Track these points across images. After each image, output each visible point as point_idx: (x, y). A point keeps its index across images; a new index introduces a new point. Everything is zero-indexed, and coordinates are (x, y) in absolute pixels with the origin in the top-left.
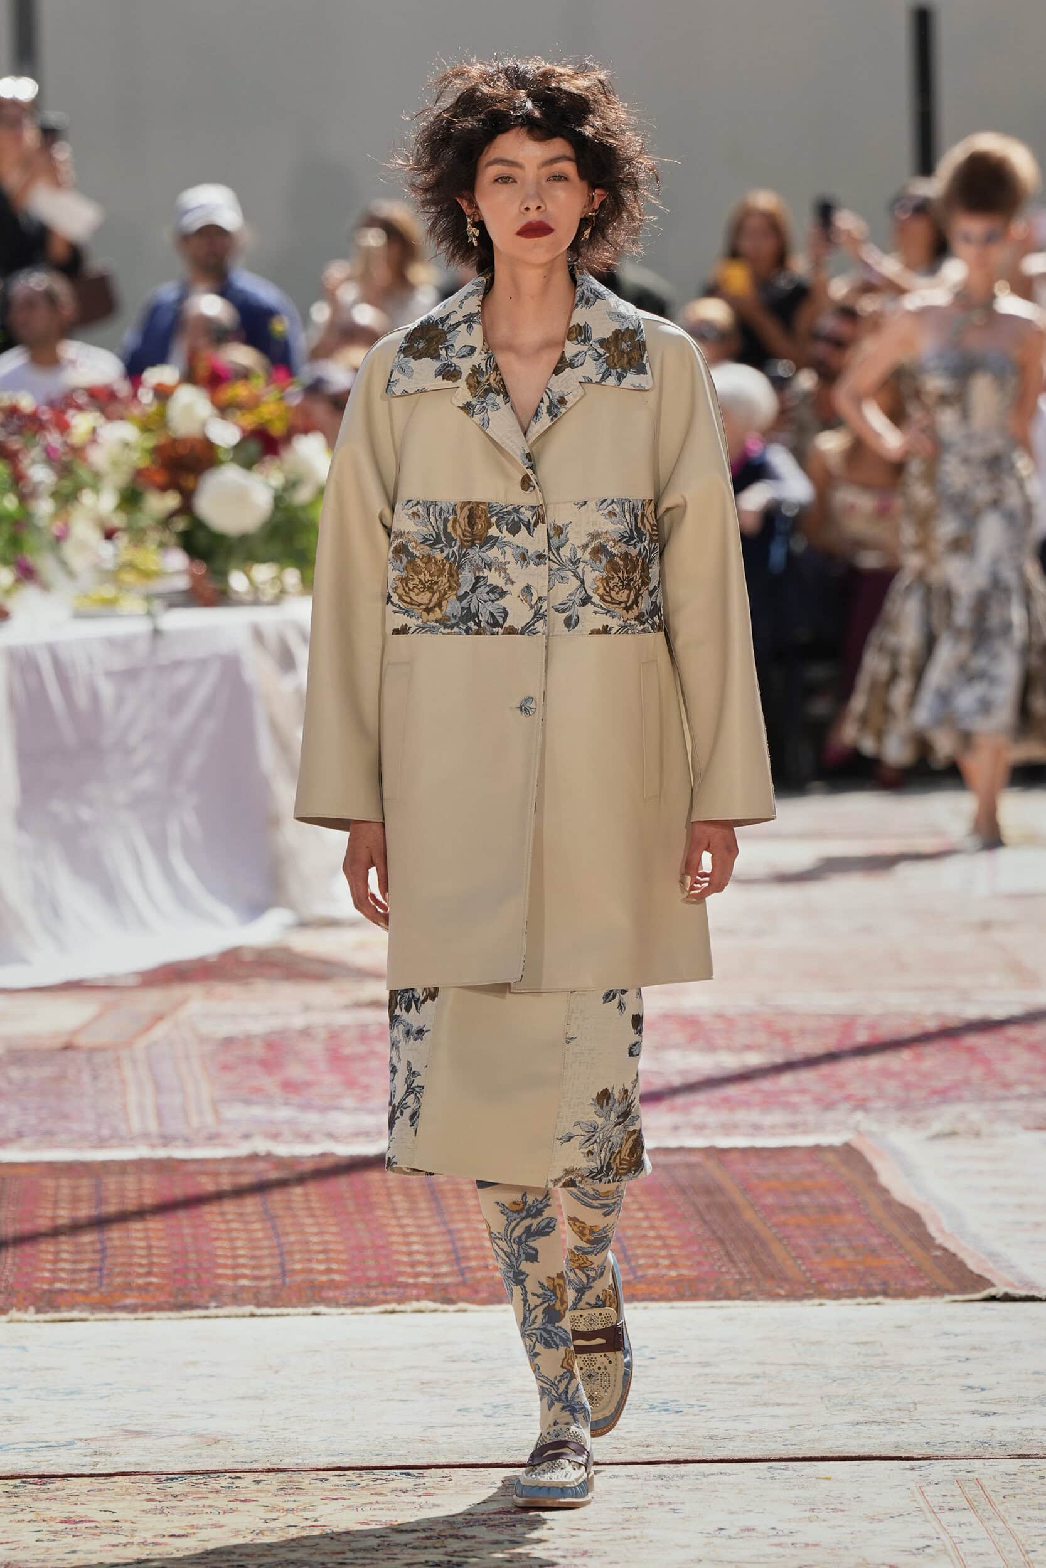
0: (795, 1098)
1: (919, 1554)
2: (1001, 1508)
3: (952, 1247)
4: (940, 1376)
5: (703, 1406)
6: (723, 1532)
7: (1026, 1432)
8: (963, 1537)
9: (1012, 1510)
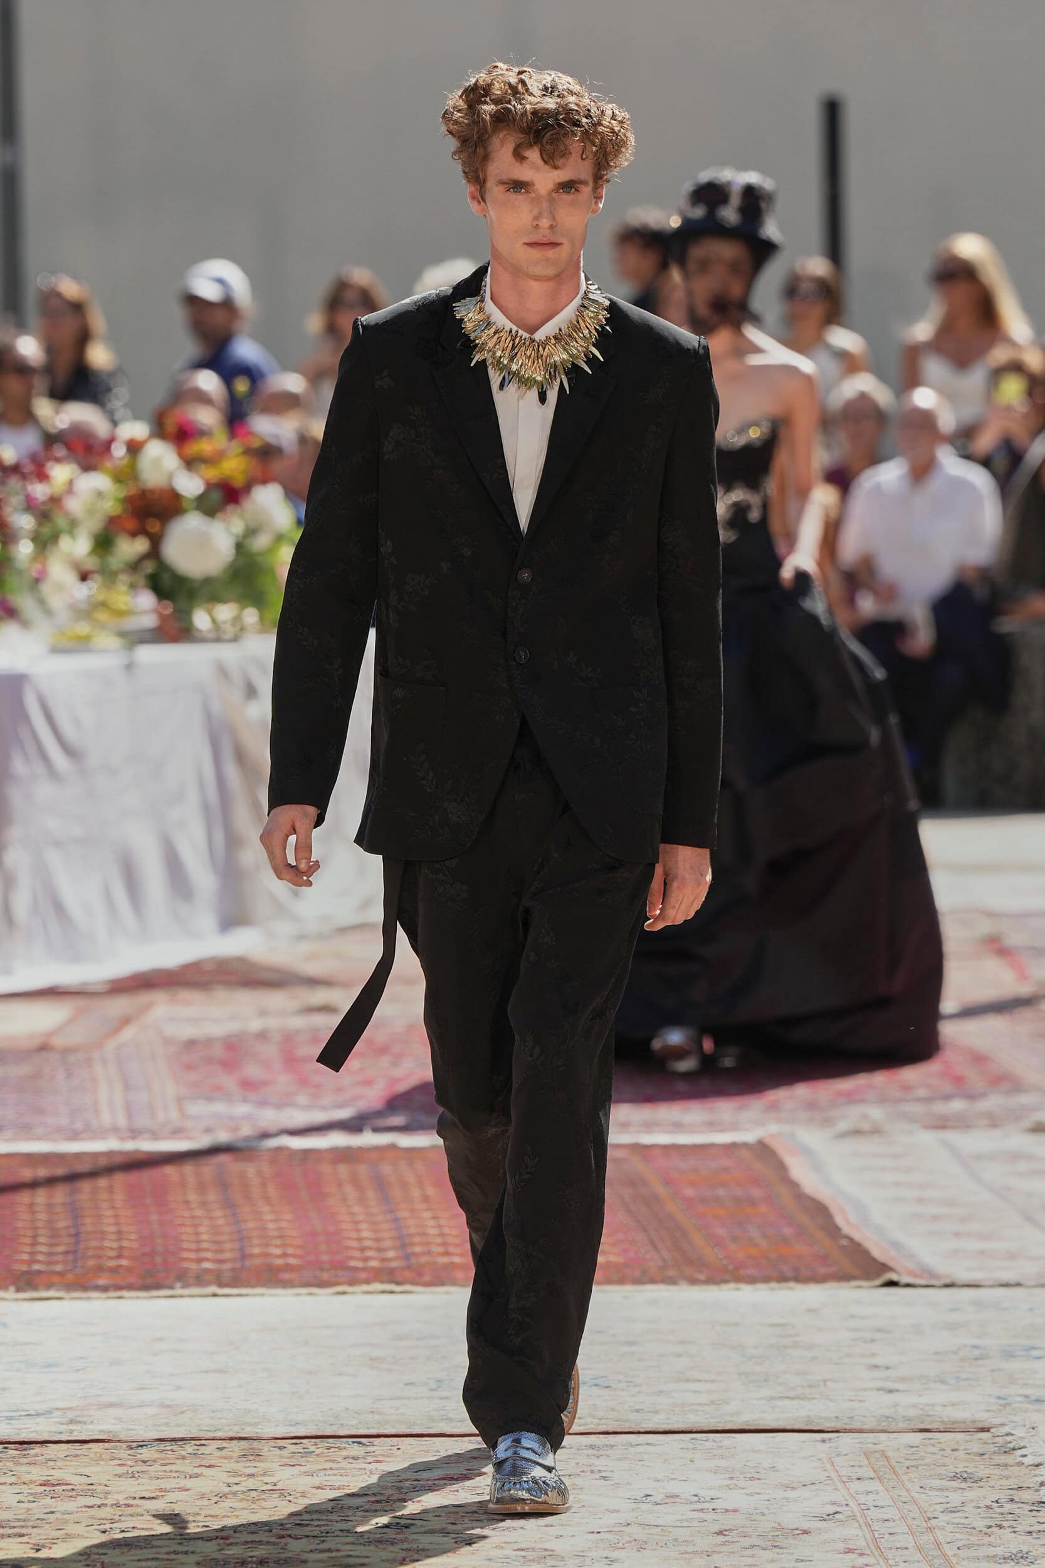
2: (905, 1478)
3: (857, 1236)
4: (848, 1355)
5: (630, 1382)
6: (649, 1498)
7: (927, 1408)
8: (870, 1504)
9: (915, 1480)
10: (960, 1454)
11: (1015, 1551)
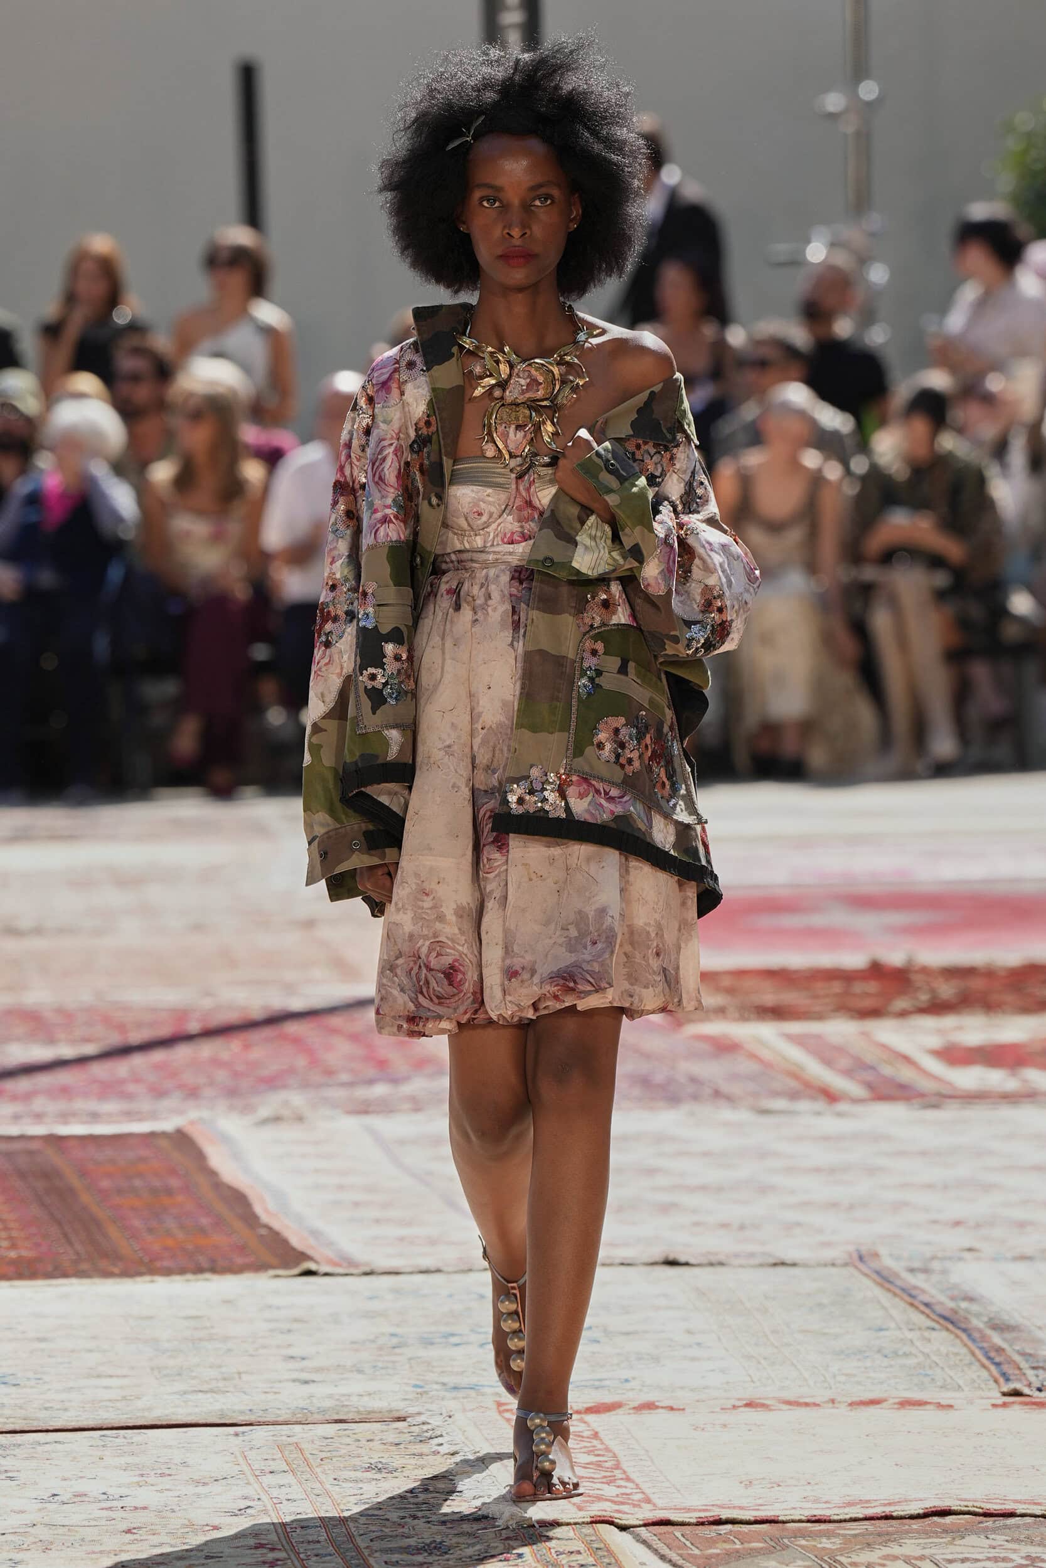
0: (131, 1088)
1: (241, 1515)
2: (318, 1470)
3: (276, 1225)
4: (264, 1347)
5: (39, 1379)
6: (56, 1498)
7: (343, 1399)
8: (283, 1497)
9: (328, 1472)
10: (376, 1444)
11: (428, 1541)
